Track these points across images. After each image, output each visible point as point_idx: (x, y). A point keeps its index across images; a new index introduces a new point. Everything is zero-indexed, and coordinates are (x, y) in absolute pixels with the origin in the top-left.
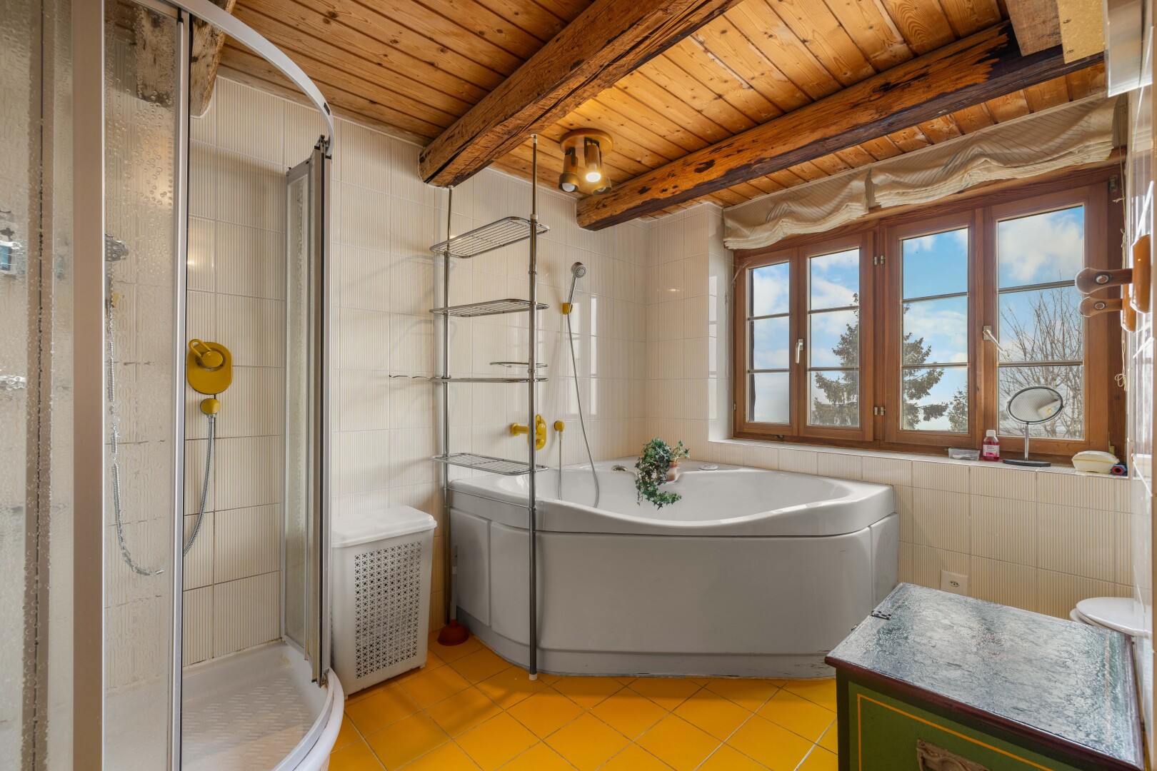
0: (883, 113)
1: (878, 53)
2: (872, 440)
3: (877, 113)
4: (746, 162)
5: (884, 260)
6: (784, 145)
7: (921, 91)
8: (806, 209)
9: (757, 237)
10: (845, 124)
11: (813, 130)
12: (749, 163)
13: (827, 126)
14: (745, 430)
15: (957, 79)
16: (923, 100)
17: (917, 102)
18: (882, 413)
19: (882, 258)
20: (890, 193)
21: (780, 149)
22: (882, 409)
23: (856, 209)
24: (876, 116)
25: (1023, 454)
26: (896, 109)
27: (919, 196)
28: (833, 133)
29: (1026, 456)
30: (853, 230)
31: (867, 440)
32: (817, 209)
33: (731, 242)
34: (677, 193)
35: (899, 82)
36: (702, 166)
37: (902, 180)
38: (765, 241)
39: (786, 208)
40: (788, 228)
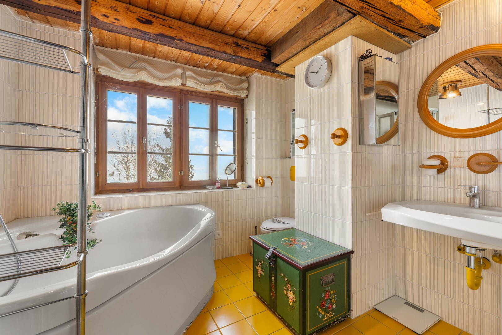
0: (235, 54)
1: (241, 30)
2: (178, 186)
3: (233, 52)
4: (173, 36)
5: (183, 108)
6: (196, 40)
7: (247, 53)
8: (155, 72)
9: (125, 74)
10: (222, 49)
11: (210, 43)
12: (175, 37)
13: (216, 45)
14: (107, 188)
15: (256, 57)
16: (246, 57)
17: (244, 57)
18: (182, 174)
19: (182, 107)
20: (193, 81)
21: (192, 41)
22: (182, 172)
23: (179, 82)
24: (232, 53)
25: (226, 185)
26: (239, 55)
27: (202, 87)
28: (216, 49)
29: (227, 186)
30: (169, 90)
31: (176, 186)
32: (161, 74)
33: (104, 69)
34: (116, 24)
35: (241, 45)
36: (143, 19)
37: (197, 78)
38: (130, 79)
39: (143, 65)
40: (144, 77)
